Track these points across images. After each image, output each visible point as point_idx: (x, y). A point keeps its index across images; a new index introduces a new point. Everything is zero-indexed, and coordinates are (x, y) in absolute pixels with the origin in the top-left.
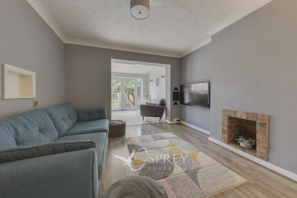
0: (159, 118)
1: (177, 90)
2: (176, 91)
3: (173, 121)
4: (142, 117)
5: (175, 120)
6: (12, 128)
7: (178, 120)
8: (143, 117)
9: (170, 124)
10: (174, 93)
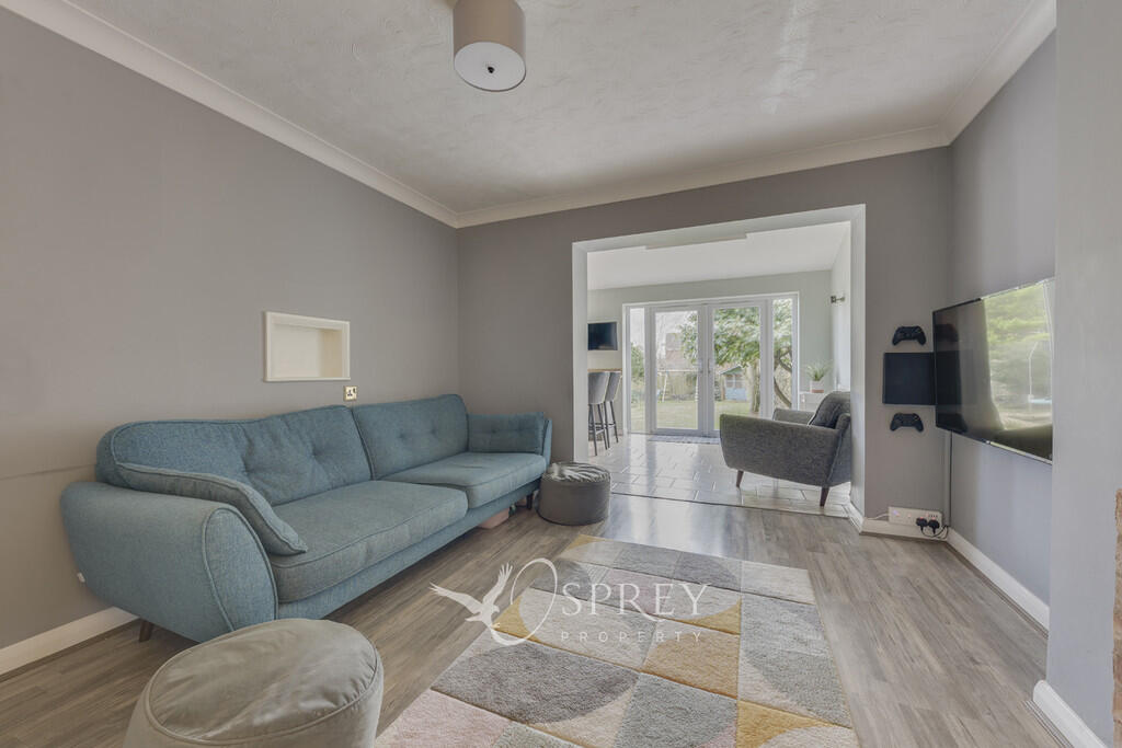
0: (819, 489)
1: (922, 339)
2: (911, 347)
3: (886, 519)
4: (735, 472)
5: (902, 519)
6: (244, 439)
7: (921, 523)
8: (740, 474)
9: (864, 534)
10: (891, 361)
